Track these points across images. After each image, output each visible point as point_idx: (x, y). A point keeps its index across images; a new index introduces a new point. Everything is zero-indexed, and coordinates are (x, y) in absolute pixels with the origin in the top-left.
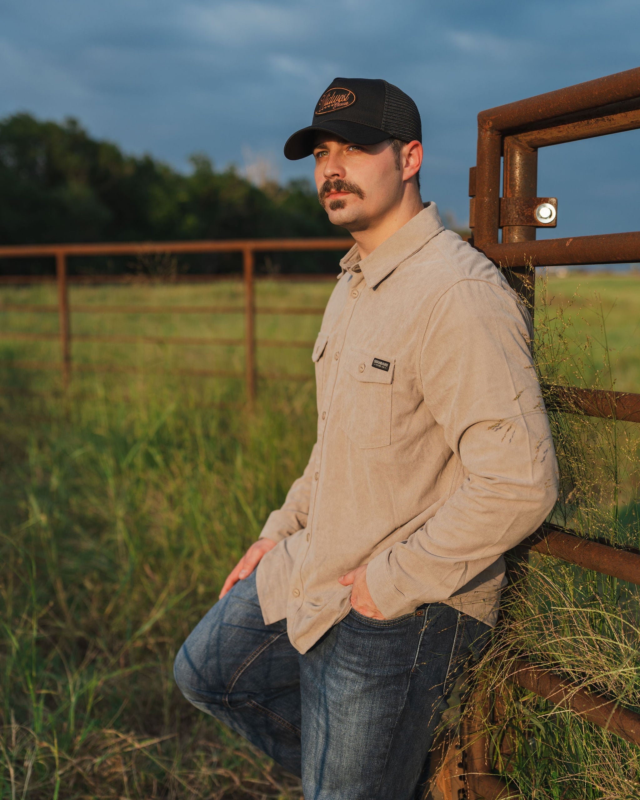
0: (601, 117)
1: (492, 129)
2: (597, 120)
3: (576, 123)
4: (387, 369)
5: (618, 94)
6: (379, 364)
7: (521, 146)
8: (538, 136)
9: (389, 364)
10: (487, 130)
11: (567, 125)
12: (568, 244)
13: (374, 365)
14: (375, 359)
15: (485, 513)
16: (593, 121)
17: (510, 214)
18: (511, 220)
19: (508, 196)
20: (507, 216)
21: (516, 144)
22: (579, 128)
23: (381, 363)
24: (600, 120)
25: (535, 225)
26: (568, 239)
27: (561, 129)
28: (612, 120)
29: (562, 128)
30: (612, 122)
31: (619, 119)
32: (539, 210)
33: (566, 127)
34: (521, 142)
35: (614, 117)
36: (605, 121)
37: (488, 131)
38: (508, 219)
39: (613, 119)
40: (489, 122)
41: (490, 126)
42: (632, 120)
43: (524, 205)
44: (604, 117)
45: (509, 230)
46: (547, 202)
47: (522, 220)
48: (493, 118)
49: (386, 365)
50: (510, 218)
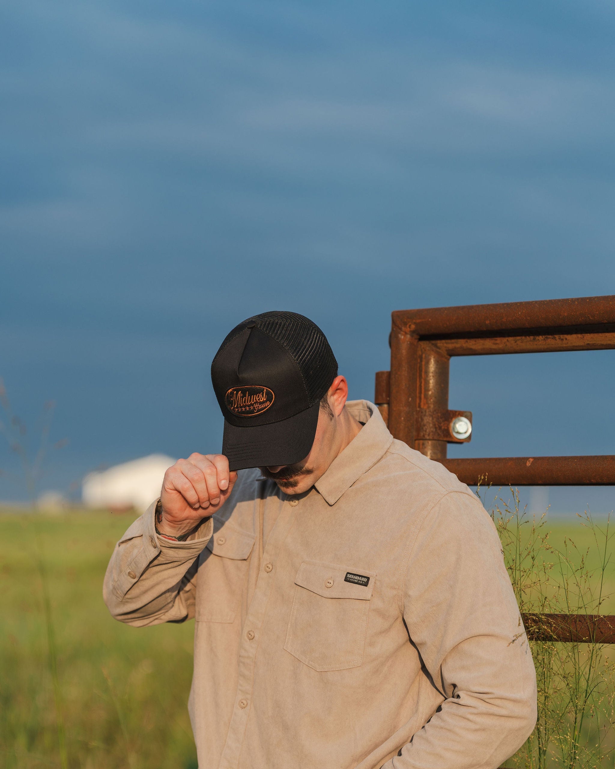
0: (551, 335)
1: (413, 332)
2: (547, 338)
3: (518, 338)
4: (366, 584)
5: (592, 318)
6: (355, 579)
7: (438, 354)
8: (464, 345)
9: (368, 579)
10: (406, 333)
11: (507, 338)
12: (528, 464)
13: (346, 580)
14: (348, 573)
15: (476, 730)
16: (541, 338)
17: (426, 427)
18: (427, 434)
19: (422, 406)
20: (423, 429)
21: (433, 351)
22: (522, 342)
23: (356, 578)
24: (550, 338)
25: (450, 440)
26: (527, 459)
27: (498, 342)
28: (564, 340)
29: (499, 340)
30: (565, 341)
31: (573, 339)
32: (455, 424)
33: (505, 340)
34: (439, 348)
35: (569, 337)
36: (556, 340)
37: (408, 334)
38: (424, 432)
39: (566, 339)
40: (410, 326)
41: (412, 330)
42: (589, 342)
43: (441, 418)
44: (555, 336)
45: (423, 444)
46: (462, 416)
47: (439, 435)
48: (418, 321)
49: (365, 580)
50: (426, 431)
